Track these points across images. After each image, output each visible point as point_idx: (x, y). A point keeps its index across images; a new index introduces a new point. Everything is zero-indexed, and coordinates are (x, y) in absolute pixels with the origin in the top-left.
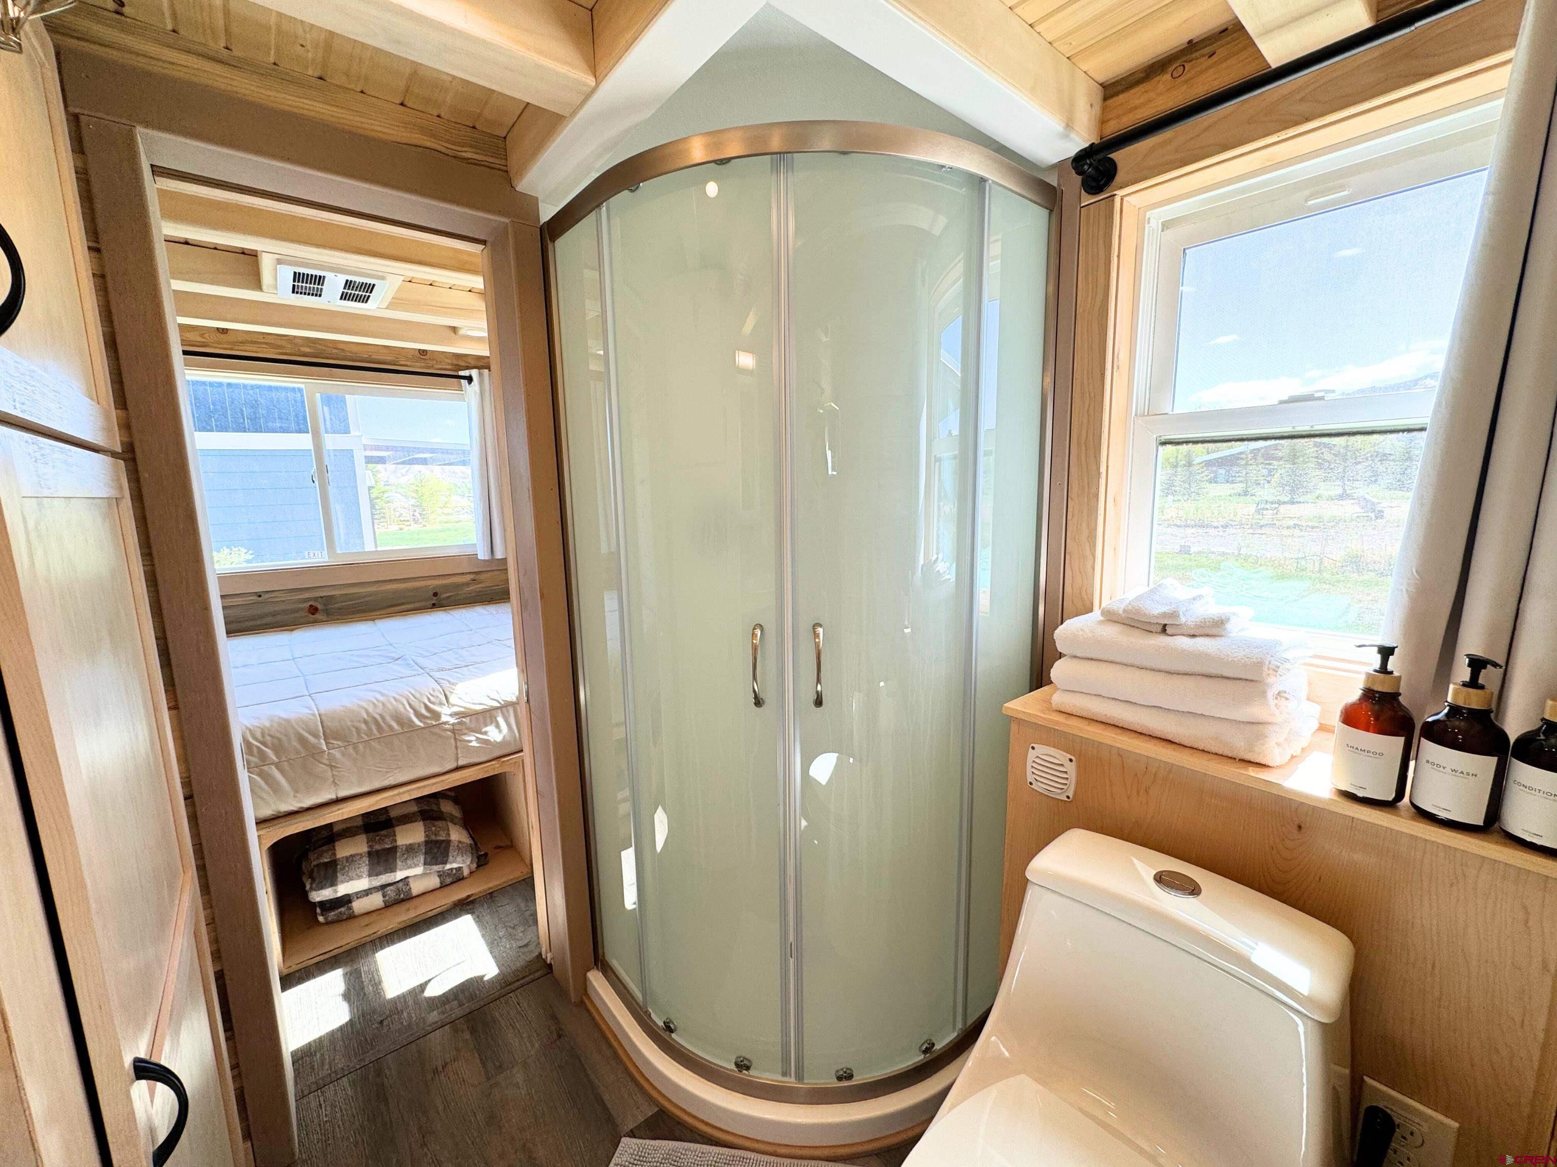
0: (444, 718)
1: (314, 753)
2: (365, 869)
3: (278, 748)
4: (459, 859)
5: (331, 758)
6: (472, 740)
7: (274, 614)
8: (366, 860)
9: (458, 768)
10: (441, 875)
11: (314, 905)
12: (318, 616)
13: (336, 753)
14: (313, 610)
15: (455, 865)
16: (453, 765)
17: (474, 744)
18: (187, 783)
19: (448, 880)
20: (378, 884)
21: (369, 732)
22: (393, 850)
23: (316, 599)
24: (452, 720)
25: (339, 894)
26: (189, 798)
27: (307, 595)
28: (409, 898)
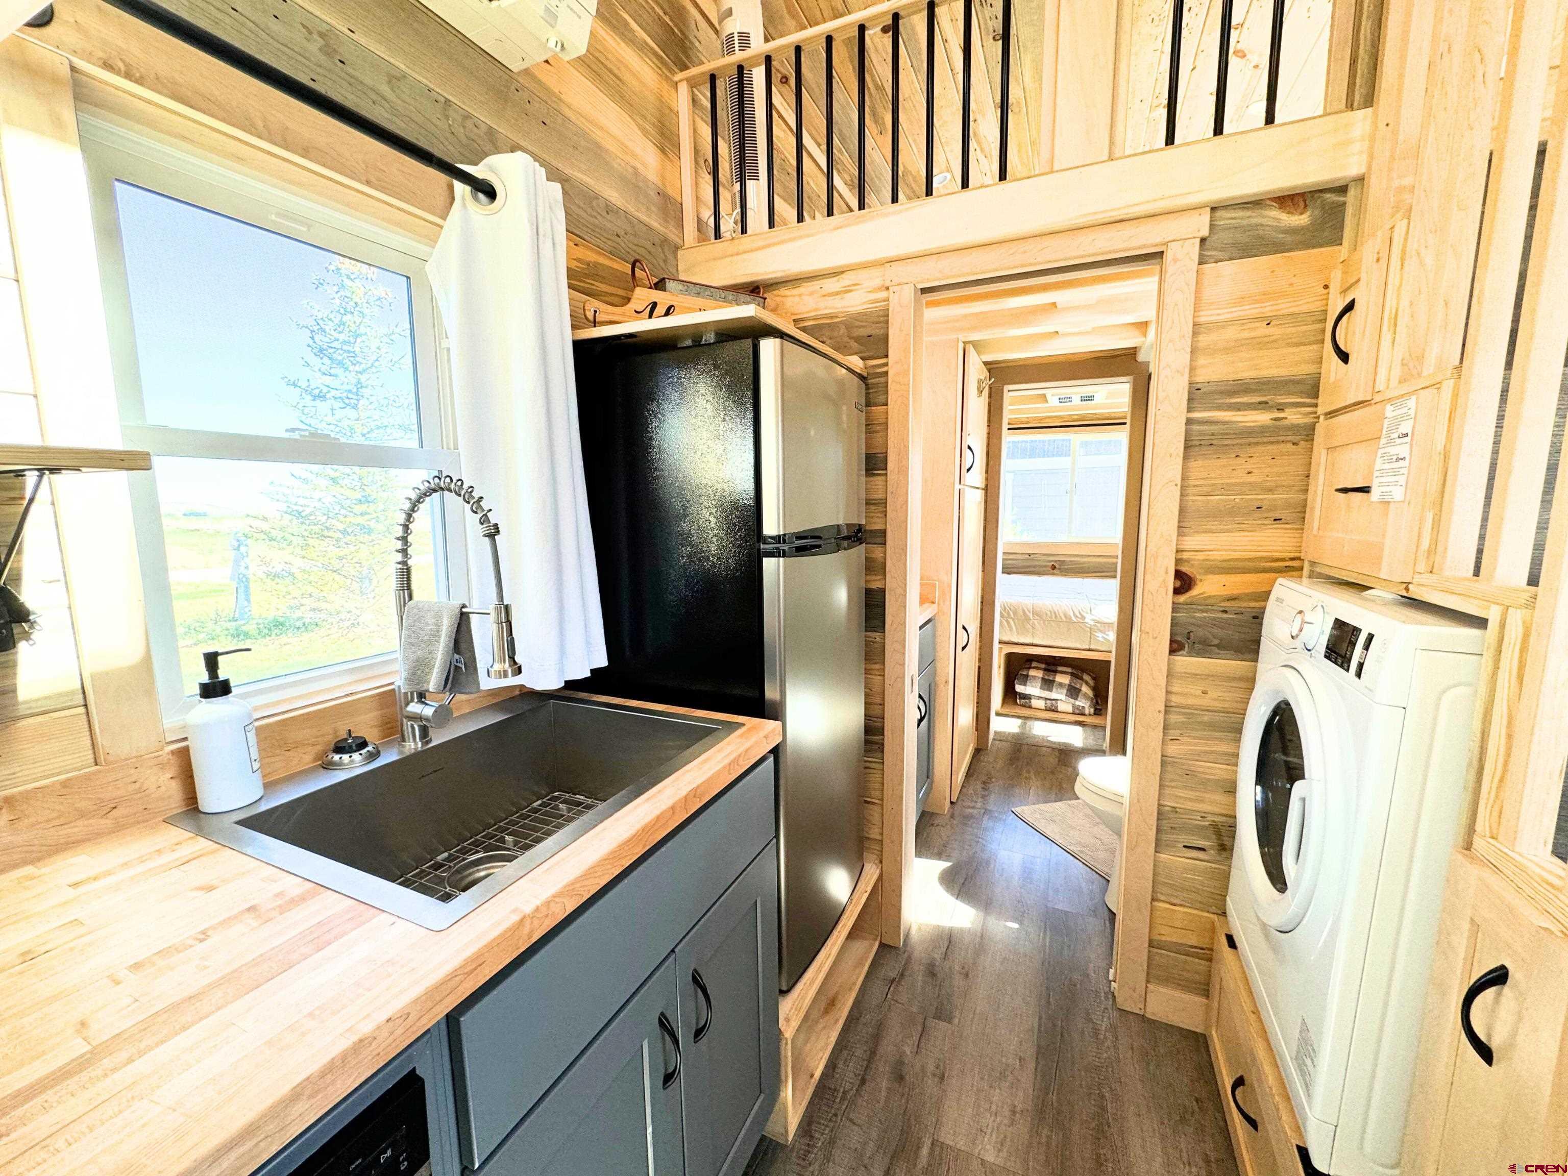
0: (1086, 620)
1: (1027, 619)
2: (1039, 685)
3: (1015, 613)
4: (1083, 701)
5: (1034, 624)
6: (1100, 635)
7: (1034, 567)
8: (1040, 680)
9: (1089, 650)
10: (1074, 706)
11: (1016, 693)
12: (1055, 571)
13: (1036, 622)
14: (1054, 567)
15: (1081, 704)
16: (1087, 647)
17: (1100, 639)
18: (982, 598)
19: (1077, 712)
20: (1043, 695)
21: (1051, 617)
22: (1053, 681)
23: (1056, 561)
24: (1092, 623)
25: (1027, 692)
26: (982, 602)
27: (1051, 558)
28: (1055, 711)
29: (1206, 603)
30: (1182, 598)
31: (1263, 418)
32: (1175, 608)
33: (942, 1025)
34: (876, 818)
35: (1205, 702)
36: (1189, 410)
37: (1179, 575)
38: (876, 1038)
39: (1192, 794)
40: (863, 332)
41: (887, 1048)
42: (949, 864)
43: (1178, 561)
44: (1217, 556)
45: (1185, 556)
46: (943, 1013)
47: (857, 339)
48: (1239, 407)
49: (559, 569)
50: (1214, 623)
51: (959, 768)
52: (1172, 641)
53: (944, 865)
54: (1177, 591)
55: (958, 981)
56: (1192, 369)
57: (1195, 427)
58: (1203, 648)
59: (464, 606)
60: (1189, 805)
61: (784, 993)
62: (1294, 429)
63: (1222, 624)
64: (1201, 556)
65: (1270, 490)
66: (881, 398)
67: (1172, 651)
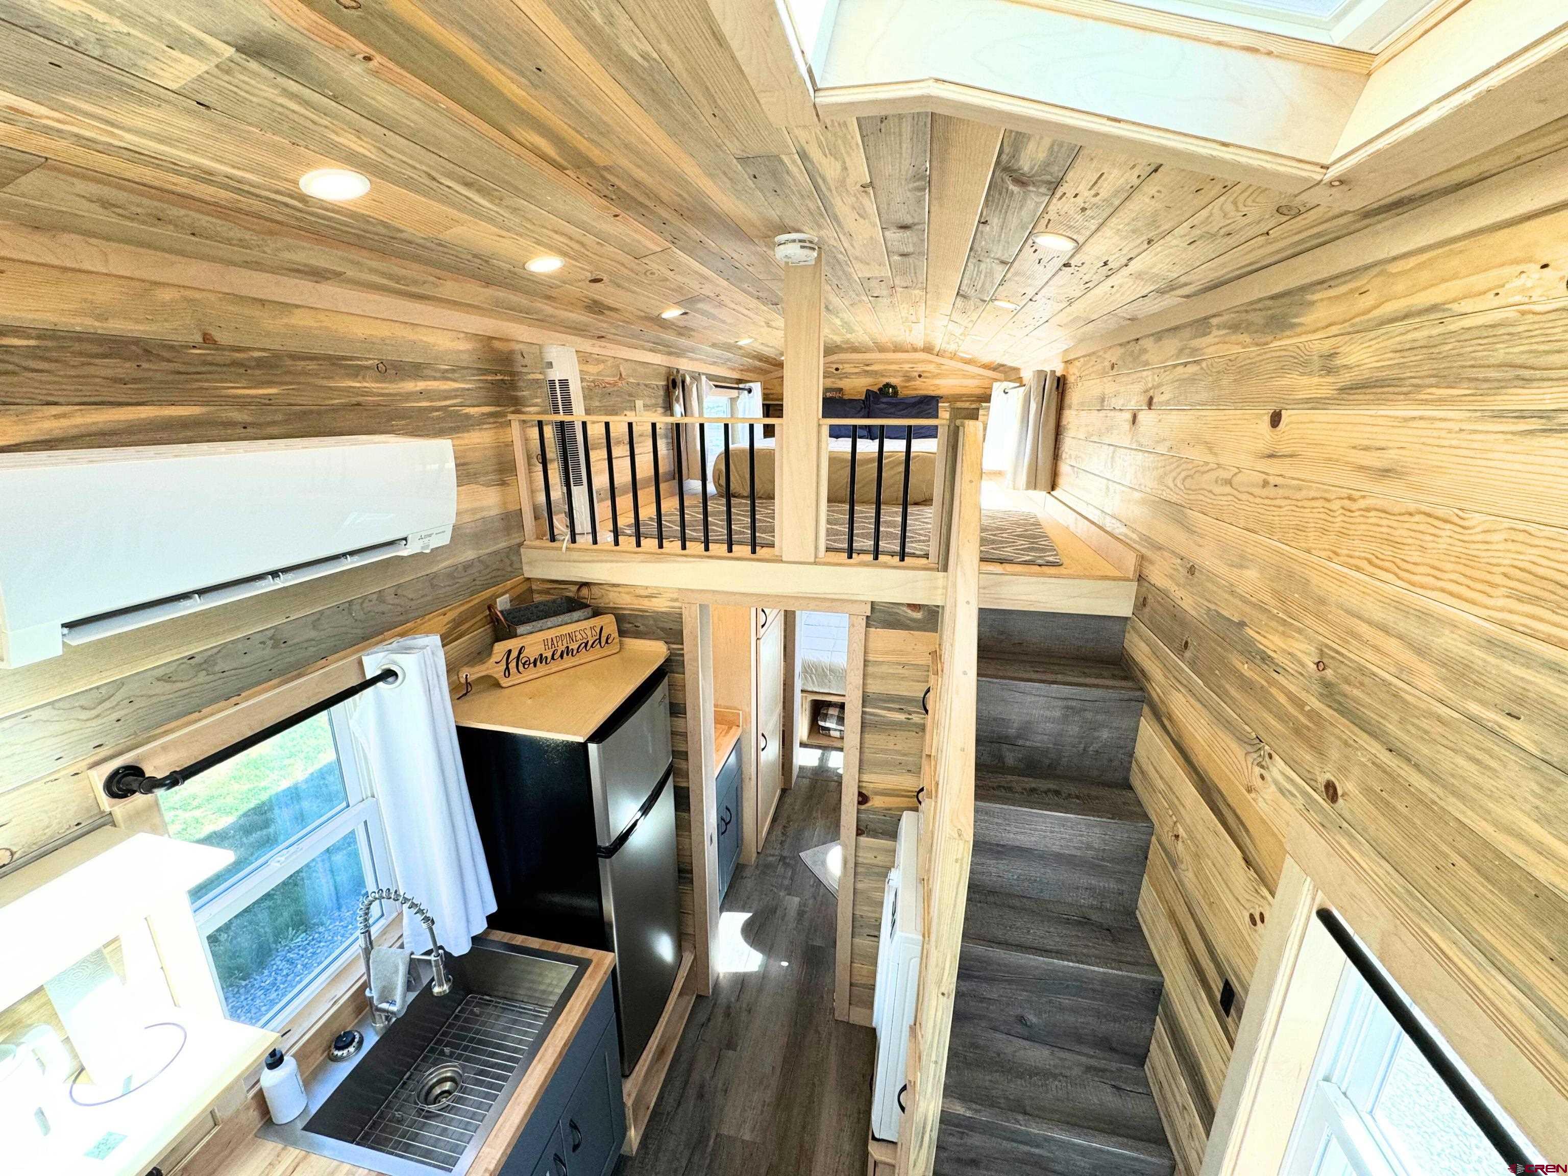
1: (825, 675)
2: (834, 720)
5: (830, 679)
11: (819, 727)
13: (832, 677)
25: (827, 726)
29: (875, 811)
30: (863, 807)
31: (901, 717)
32: (858, 811)
33: (731, 1053)
34: (690, 923)
35: (875, 862)
36: (863, 706)
37: (860, 794)
38: (689, 1071)
39: (870, 909)
40: (668, 626)
41: (696, 1077)
42: (749, 915)
43: (859, 787)
44: (882, 786)
45: (864, 784)
46: (731, 1045)
47: (663, 629)
48: (889, 709)
49: (463, 882)
50: (879, 821)
51: (762, 828)
52: (858, 829)
53: (746, 916)
54: (860, 803)
55: (744, 1016)
56: (864, 684)
57: (868, 717)
58: (874, 834)
59: (412, 953)
60: (870, 914)
61: (626, 1076)
62: (915, 724)
63: (885, 822)
64: (872, 785)
65: (905, 755)
66: (681, 670)
67: (858, 834)
